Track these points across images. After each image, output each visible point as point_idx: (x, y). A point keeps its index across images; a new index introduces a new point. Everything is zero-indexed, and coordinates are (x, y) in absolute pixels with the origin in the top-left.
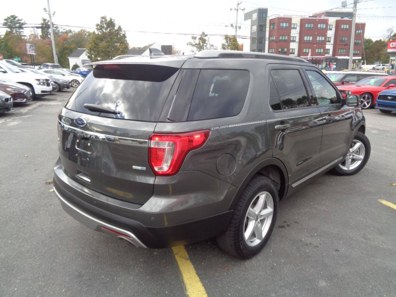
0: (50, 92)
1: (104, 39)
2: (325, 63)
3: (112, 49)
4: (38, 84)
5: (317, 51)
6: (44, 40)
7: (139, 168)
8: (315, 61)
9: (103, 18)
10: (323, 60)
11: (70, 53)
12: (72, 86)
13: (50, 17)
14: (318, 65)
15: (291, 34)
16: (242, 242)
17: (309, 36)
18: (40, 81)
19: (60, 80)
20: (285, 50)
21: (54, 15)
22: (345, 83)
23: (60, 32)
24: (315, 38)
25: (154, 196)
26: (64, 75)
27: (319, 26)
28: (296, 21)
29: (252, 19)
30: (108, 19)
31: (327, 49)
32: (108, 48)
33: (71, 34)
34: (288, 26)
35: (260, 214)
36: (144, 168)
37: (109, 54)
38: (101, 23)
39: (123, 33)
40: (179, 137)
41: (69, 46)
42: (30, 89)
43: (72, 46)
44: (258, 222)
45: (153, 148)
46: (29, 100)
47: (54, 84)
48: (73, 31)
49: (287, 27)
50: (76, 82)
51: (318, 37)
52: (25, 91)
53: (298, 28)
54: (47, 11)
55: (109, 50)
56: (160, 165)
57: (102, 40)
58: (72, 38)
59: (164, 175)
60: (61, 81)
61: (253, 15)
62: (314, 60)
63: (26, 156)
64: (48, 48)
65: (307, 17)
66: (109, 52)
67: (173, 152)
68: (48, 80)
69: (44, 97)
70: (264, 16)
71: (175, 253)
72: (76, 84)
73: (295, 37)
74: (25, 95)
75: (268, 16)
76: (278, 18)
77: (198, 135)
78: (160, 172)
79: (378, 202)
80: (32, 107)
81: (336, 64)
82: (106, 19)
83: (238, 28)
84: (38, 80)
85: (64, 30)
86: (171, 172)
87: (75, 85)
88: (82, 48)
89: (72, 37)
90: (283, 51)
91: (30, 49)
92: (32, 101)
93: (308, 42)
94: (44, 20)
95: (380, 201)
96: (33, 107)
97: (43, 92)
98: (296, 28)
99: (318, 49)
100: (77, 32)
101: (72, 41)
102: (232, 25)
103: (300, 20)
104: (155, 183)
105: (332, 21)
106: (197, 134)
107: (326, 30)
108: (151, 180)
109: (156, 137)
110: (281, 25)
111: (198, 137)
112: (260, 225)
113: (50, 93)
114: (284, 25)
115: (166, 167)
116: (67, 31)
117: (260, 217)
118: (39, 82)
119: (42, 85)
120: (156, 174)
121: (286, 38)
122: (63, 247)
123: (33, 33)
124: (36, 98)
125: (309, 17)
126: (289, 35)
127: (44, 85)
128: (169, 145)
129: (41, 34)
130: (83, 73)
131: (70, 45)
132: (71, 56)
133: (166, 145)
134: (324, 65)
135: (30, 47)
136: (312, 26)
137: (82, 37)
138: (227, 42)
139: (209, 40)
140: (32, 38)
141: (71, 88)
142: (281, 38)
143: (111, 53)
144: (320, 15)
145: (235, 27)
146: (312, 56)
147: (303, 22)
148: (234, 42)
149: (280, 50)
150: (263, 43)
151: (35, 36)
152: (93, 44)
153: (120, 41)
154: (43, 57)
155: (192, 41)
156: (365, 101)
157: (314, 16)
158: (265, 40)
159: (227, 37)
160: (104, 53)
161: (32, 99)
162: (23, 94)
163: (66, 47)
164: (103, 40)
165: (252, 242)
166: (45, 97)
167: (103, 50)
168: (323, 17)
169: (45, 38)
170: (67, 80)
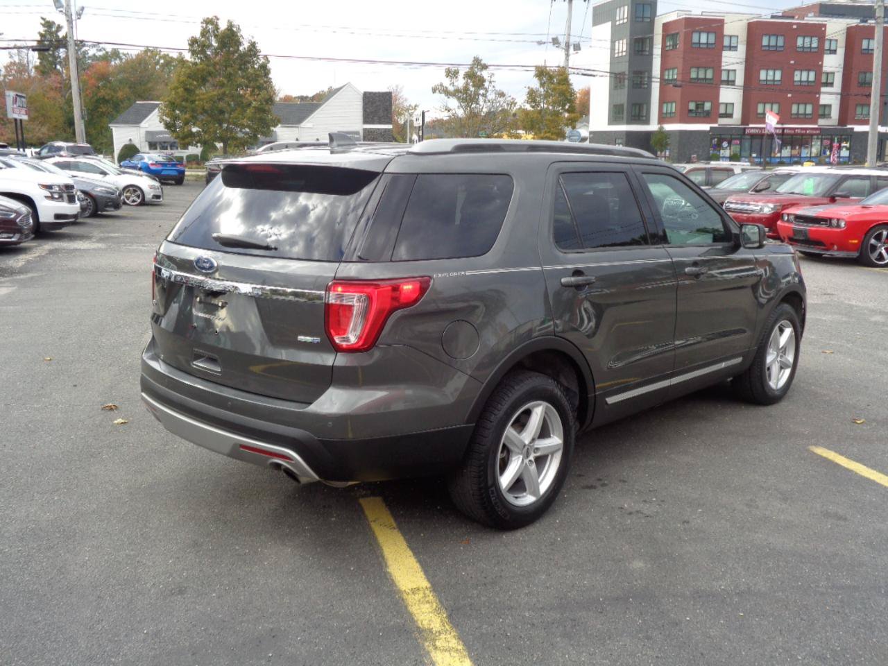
0: (75, 216)
1: (210, 78)
2: (819, 143)
3: (229, 105)
4: (46, 197)
5: (794, 109)
6: (46, 78)
7: (309, 339)
8: (790, 137)
9: (208, 21)
10: (812, 135)
11: (114, 113)
12: (125, 203)
13: (70, 22)
14: (797, 148)
15: (723, 64)
16: (493, 488)
17: (771, 69)
18: (53, 190)
19: (97, 186)
20: (707, 106)
21: (80, 15)
22: (837, 198)
23: (89, 57)
24: (787, 76)
25: (334, 386)
26: (104, 173)
27: (800, 42)
28: (735, 28)
29: (614, 21)
30: (223, 26)
31: (825, 106)
32: (220, 100)
33: (118, 62)
34: (713, 42)
35: (533, 446)
36: (317, 339)
37: (221, 117)
38: (203, 34)
39: (262, 61)
40: (377, 286)
41: (113, 94)
42: (29, 210)
43: (120, 94)
44: (530, 461)
45: (332, 304)
46: (27, 236)
47: (82, 196)
48: (124, 55)
49: (712, 44)
50: (135, 191)
51: (797, 73)
52: (18, 213)
53: (742, 48)
54: (62, 6)
55: (221, 105)
56: (344, 334)
57: (204, 81)
58: (120, 72)
59: (351, 350)
60: (99, 189)
61: (618, 10)
62: (788, 134)
63: (49, 358)
64: (54, 99)
65: (766, 16)
66: (222, 112)
67: (365, 313)
68: (71, 187)
69: (61, 228)
70: (648, 14)
71: (370, 520)
72: (135, 198)
73: (735, 70)
74: (19, 223)
75: (658, 13)
76: (687, 19)
77: (408, 285)
78: (344, 344)
79: (808, 451)
80: (33, 256)
81: (848, 145)
82: (217, 25)
83: (571, 48)
84: (49, 187)
85: (100, 50)
86: (362, 346)
87: (131, 199)
88: (148, 99)
89: (121, 69)
90: (699, 110)
91: (15, 106)
92: (33, 239)
93: (770, 86)
94: (48, 25)
95: (812, 450)
96: (37, 255)
97: (57, 216)
98: (736, 47)
99: (799, 104)
100: (134, 57)
101: (121, 82)
102: (555, 41)
103: (746, 25)
104: (335, 364)
105: (836, 28)
106: (407, 283)
107: (819, 53)
108: (329, 360)
109: (338, 287)
110: (695, 38)
111: (409, 289)
112: (533, 467)
113: (74, 220)
114: (704, 39)
115: (352, 338)
116: (107, 53)
117: (535, 452)
118: (51, 193)
119: (56, 198)
120: (337, 349)
121: (710, 74)
122: (158, 507)
123: (17, 61)
124: (42, 232)
125: (773, 17)
126: (716, 64)
127: (63, 201)
128: (359, 300)
129: (38, 62)
130: (153, 168)
131: (115, 91)
132: (117, 123)
133: (355, 300)
134: (815, 150)
135: (16, 98)
136: (781, 42)
137: (146, 69)
138: (542, 85)
139: (492, 80)
140: (13, 72)
141: (124, 207)
142: (693, 75)
143: (227, 116)
144: (803, 11)
145: (563, 45)
146: (782, 124)
147: (755, 30)
148: (561, 87)
149: (692, 106)
150: (646, 86)
151: (22, 68)
152: (181, 90)
153: (252, 84)
154: (42, 124)
155: (446, 82)
156: (880, 247)
157: (787, 15)
158: (651, 82)
159: (541, 73)
160: (208, 114)
161: (33, 236)
162: (13, 222)
163: (104, 98)
164: (208, 81)
165: (516, 498)
166: (65, 230)
167: (207, 106)
168: (811, 19)
169: (48, 73)
170: (114, 187)
